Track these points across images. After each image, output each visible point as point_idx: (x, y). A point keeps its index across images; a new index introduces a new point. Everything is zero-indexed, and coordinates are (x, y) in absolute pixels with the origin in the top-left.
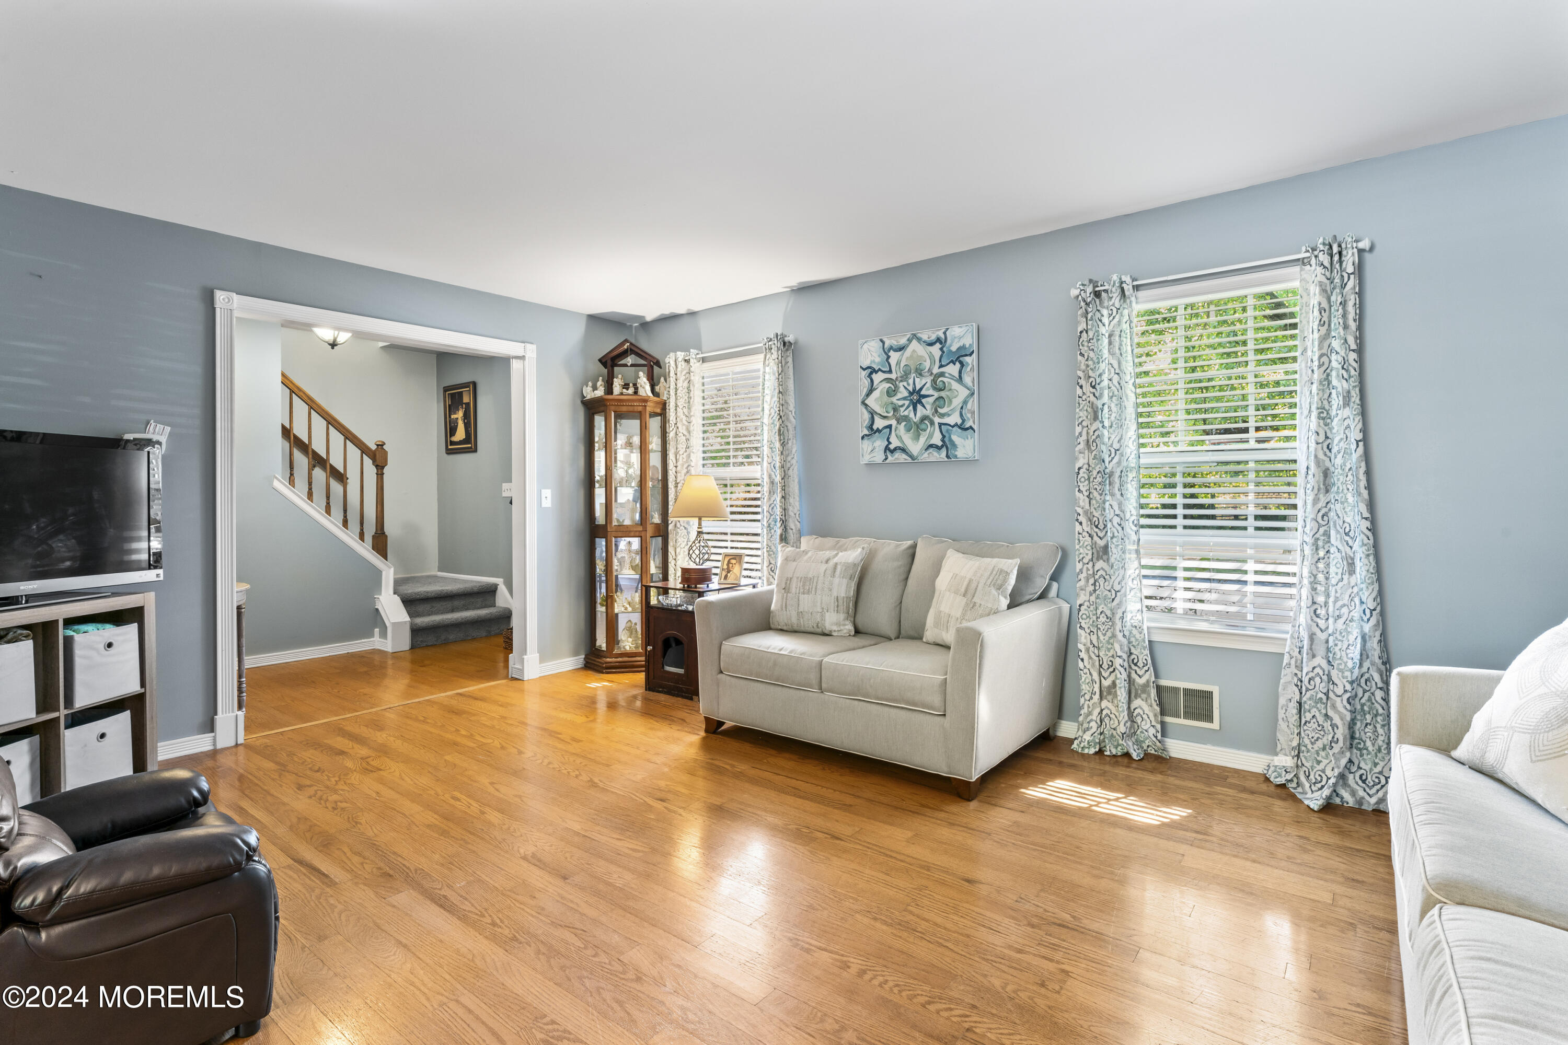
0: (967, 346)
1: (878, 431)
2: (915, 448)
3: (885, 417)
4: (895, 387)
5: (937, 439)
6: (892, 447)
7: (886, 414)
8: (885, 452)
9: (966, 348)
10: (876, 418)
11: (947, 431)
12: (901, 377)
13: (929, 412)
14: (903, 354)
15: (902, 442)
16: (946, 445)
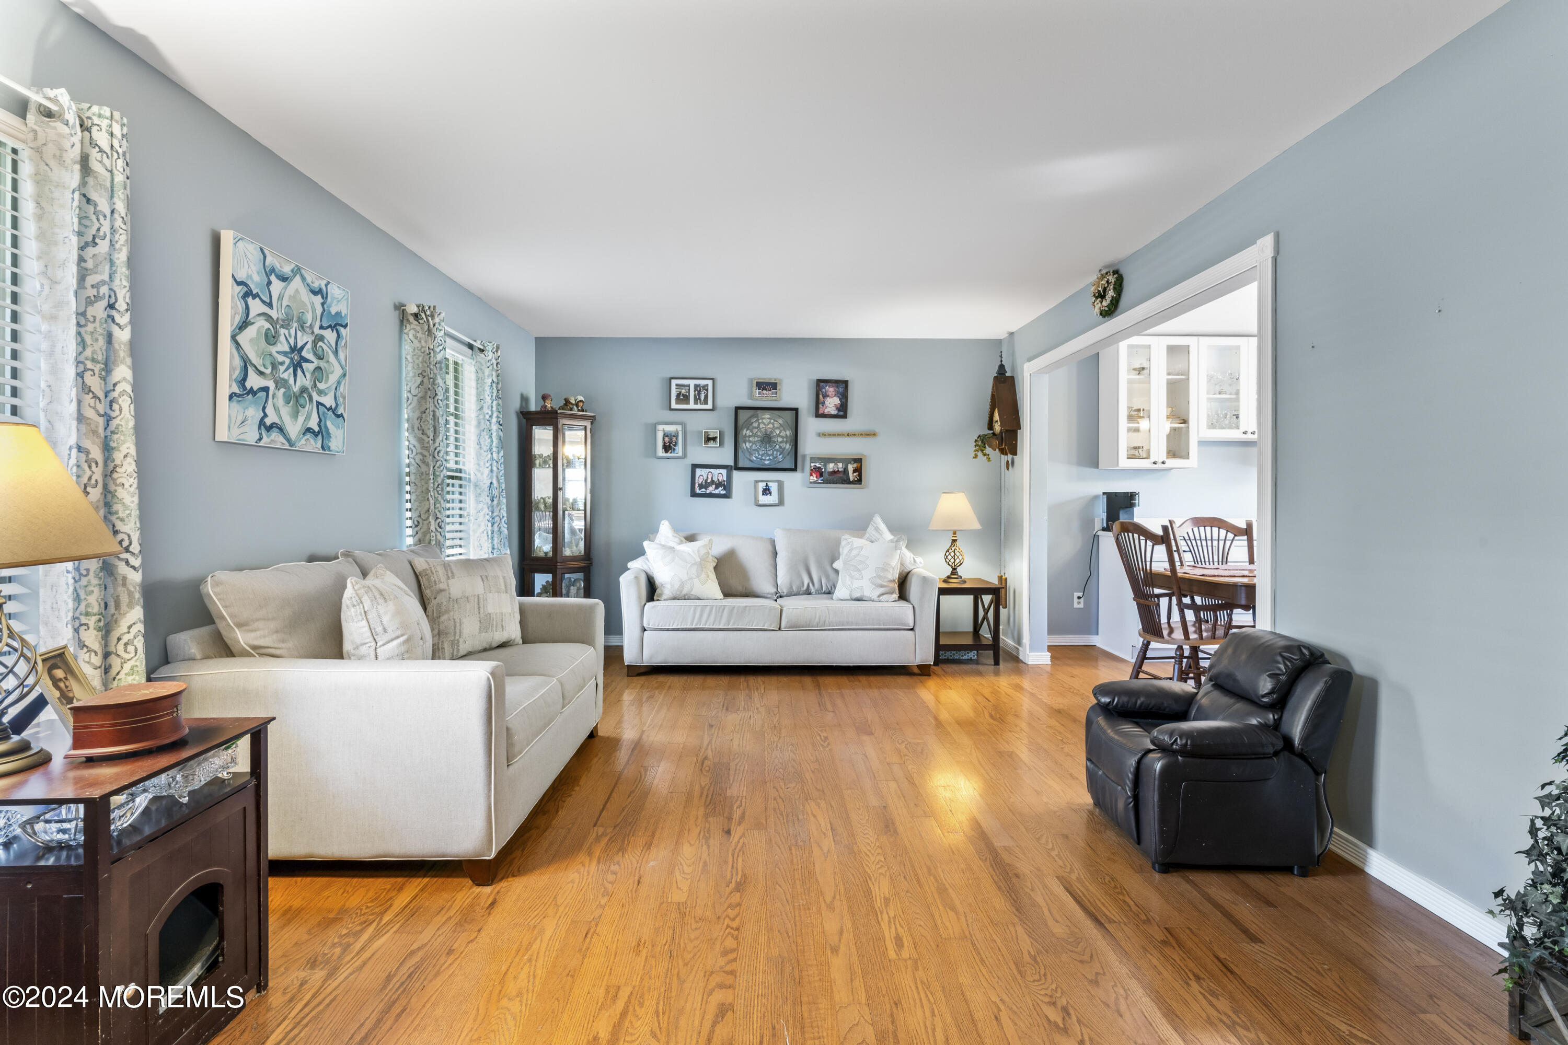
0: (343, 315)
1: (252, 392)
2: (294, 429)
3: (261, 373)
4: (276, 332)
5: (313, 424)
6: (268, 421)
7: (262, 369)
8: (260, 428)
9: (341, 317)
10: (251, 372)
11: (324, 413)
12: (283, 321)
13: (308, 383)
14: (286, 288)
15: (280, 417)
16: (321, 433)
